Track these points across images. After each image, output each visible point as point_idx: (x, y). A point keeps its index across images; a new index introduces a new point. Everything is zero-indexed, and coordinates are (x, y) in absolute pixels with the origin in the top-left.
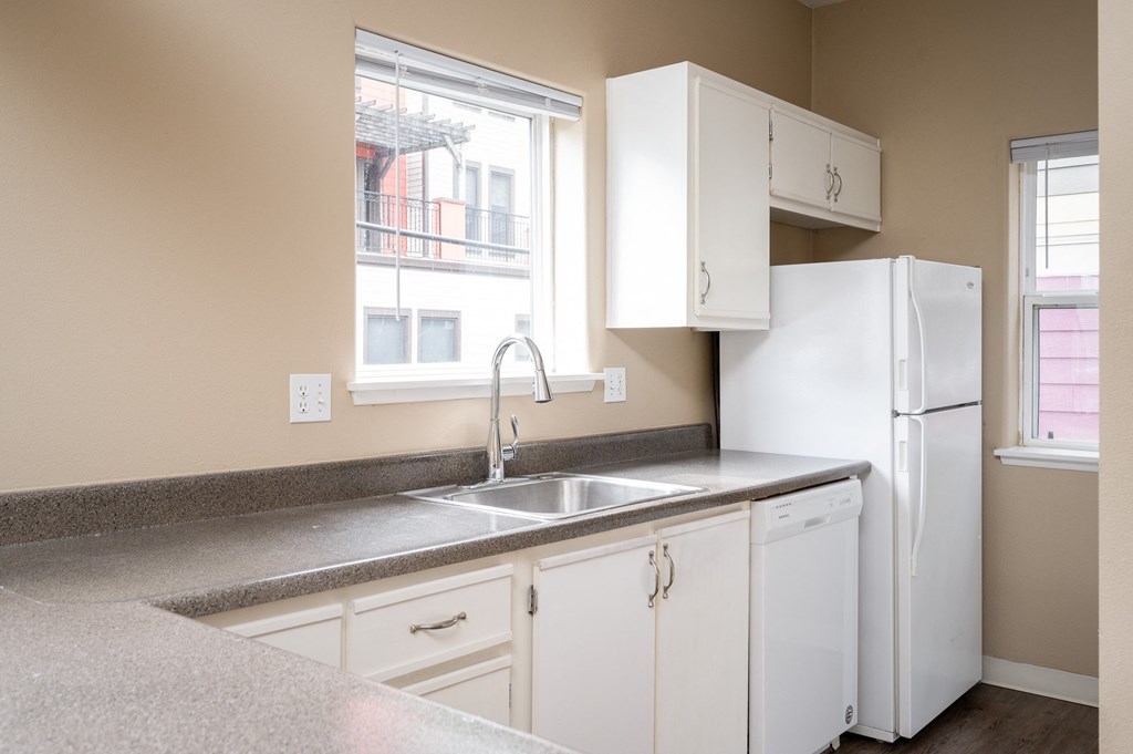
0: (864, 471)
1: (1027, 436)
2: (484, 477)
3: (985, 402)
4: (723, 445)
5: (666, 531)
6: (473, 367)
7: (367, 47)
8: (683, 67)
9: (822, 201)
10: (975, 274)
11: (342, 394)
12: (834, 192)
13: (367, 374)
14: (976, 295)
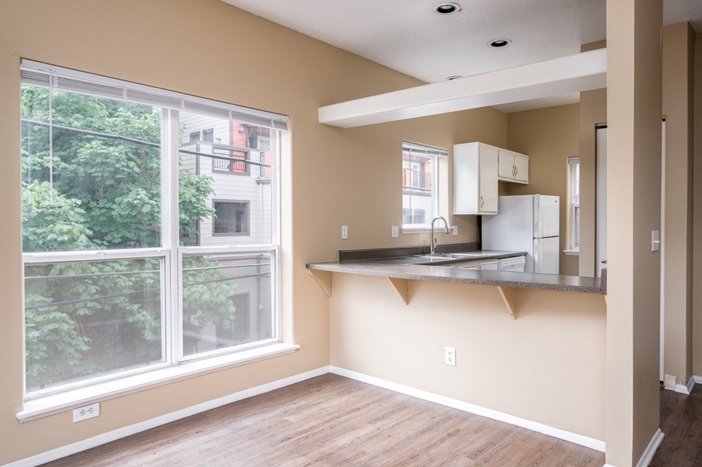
0: (525, 254)
1: (573, 246)
2: (430, 253)
3: (560, 236)
4: (483, 249)
5: (481, 264)
6: (427, 225)
7: (405, 146)
8: (477, 143)
9: (513, 177)
10: (557, 198)
11: (401, 231)
12: (515, 174)
13: (405, 226)
14: (558, 204)
